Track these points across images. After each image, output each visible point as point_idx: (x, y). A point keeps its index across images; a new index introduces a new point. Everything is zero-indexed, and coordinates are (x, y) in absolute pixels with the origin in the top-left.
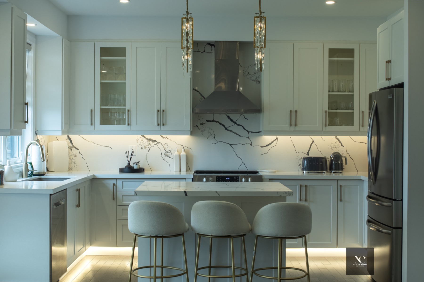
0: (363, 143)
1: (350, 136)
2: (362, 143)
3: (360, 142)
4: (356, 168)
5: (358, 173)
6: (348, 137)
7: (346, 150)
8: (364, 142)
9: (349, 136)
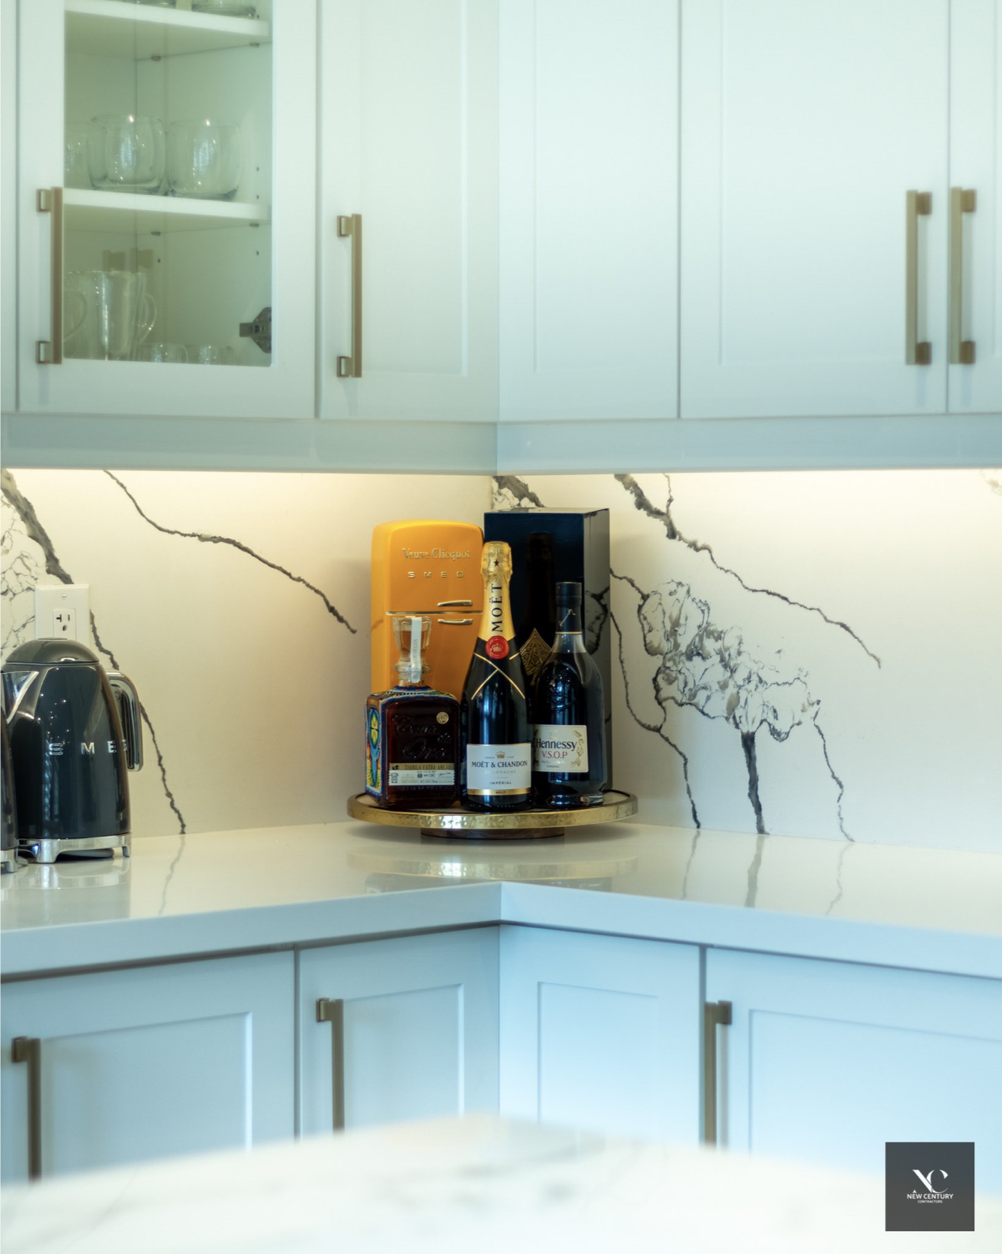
0: (221, 544)
1: (120, 474)
2: (216, 540)
3: (202, 538)
4: (169, 795)
5: (183, 844)
6: (96, 477)
7: (92, 617)
8: (225, 537)
9: (105, 466)
